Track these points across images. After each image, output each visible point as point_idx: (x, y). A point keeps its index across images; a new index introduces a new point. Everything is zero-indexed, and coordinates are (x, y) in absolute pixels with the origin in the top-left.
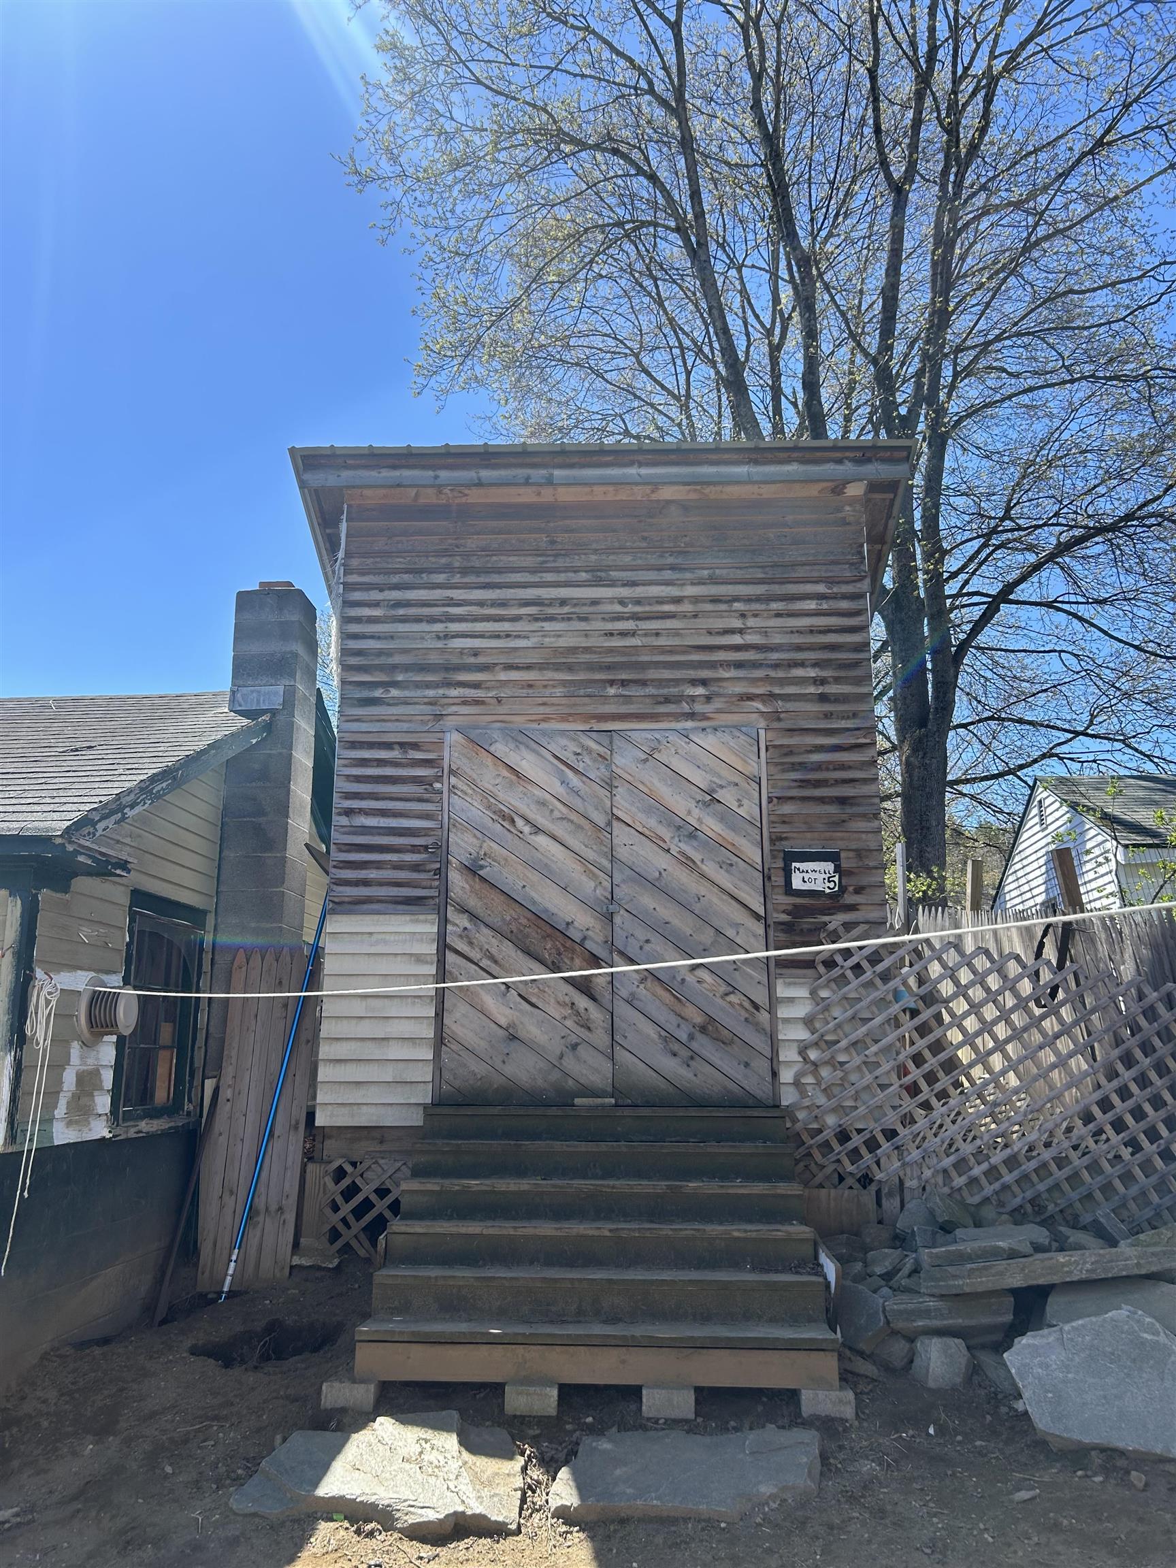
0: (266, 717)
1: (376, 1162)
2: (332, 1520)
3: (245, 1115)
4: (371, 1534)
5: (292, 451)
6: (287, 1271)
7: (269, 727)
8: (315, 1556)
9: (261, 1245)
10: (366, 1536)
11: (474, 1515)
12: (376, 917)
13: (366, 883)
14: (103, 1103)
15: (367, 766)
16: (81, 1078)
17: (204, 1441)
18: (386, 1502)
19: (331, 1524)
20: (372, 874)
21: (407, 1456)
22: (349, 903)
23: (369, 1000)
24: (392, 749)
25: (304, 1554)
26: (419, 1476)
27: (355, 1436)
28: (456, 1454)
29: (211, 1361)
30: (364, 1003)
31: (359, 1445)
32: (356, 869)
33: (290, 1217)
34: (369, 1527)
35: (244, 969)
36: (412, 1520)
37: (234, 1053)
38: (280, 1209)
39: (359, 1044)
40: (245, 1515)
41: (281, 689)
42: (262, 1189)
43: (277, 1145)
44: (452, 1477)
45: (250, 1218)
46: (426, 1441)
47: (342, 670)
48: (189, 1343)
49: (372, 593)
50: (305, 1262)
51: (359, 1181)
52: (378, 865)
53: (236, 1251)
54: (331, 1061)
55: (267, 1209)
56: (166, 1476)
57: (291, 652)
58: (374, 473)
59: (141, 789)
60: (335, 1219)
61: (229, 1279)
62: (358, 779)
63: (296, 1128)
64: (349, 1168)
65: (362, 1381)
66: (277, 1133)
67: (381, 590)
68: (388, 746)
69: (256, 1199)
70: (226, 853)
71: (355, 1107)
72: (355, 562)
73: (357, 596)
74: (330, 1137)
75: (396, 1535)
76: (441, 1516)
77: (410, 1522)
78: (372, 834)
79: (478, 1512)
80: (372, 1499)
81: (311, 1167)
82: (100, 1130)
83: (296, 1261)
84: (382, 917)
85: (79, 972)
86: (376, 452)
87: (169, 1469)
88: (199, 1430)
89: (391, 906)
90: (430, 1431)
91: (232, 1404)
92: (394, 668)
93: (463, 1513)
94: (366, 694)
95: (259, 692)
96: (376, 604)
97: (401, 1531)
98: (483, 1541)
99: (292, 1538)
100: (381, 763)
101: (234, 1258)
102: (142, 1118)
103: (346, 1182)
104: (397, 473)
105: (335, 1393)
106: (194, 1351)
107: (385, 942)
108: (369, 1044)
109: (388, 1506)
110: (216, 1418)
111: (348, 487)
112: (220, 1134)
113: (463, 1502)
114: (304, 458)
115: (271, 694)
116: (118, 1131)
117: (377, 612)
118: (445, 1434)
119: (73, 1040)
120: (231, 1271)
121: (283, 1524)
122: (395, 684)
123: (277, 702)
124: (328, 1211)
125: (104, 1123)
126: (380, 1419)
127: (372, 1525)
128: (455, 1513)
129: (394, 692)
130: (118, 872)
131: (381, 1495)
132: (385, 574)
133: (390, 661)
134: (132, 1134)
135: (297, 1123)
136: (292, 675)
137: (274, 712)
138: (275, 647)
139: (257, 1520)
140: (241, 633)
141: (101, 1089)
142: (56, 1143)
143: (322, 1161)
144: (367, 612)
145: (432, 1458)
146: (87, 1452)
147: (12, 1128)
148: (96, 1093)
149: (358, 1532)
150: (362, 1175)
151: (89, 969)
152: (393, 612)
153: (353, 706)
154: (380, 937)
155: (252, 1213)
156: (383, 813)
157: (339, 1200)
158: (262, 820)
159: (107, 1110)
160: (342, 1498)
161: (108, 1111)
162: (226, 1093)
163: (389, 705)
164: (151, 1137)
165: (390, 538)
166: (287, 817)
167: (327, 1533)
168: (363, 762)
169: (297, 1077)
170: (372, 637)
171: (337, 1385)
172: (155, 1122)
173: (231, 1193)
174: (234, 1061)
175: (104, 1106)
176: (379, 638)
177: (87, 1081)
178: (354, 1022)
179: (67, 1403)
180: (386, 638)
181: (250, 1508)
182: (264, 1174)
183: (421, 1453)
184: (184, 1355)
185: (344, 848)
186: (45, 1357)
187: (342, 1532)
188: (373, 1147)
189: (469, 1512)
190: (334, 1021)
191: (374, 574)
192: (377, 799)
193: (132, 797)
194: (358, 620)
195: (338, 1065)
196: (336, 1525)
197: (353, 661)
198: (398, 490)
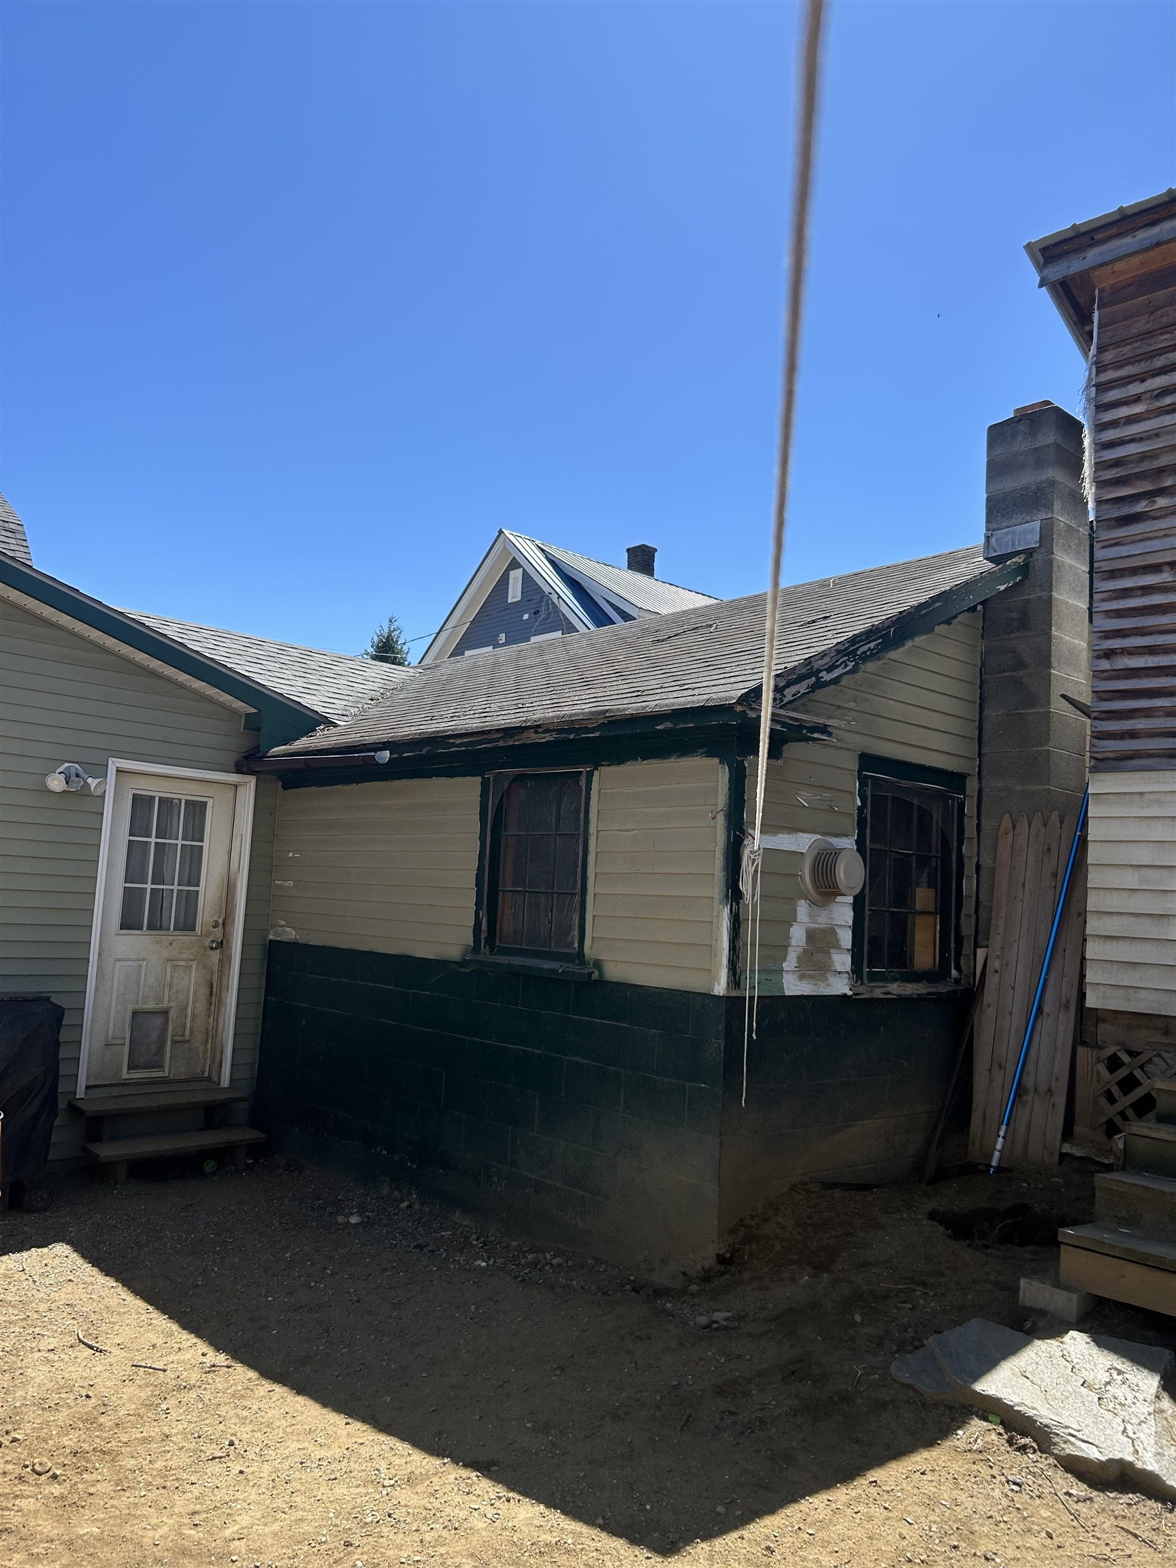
0: (1019, 560)
1: (1159, 1055)
2: (986, 1419)
3: (1013, 988)
4: (1023, 1449)
5: (1029, 247)
6: (1056, 1158)
7: (1025, 569)
8: (956, 1448)
9: (1029, 1126)
10: (1018, 1449)
11: (1144, 1471)
12: (1147, 774)
13: (1133, 735)
14: (843, 961)
15: (1131, 597)
16: (811, 936)
17: (904, 1302)
18: (1045, 1421)
19: (985, 1424)
20: (1140, 724)
21: (1090, 1380)
22: (1115, 759)
23: (1144, 871)
24: (1161, 571)
25: (947, 1444)
26: (1096, 1407)
27: (1038, 1343)
28: (1150, 1397)
29: (941, 1229)
30: (1137, 874)
31: (1040, 1353)
32: (1120, 719)
33: (1061, 1100)
34: (1023, 1441)
35: (1010, 835)
36: (1069, 1450)
37: (1001, 923)
38: (1049, 1090)
39: (1132, 919)
40: (902, 1385)
41: (1037, 524)
42: (1030, 1067)
43: (1045, 1025)
44: (1135, 1421)
45: (1018, 1095)
46: (1120, 1372)
47: (1097, 488)
48: (930, 1206)
49: (1130, 387)
50: (1077, 1152)
51: (1138, 1074)
52: (1148, 713)
53: (1004, 1127)
54: (1100, 937)
55: (1036, 1089)
56: (854, 1324)
57: (1048, 481)
58: (1127, 240)
59: (838, 652)
60: (1111, 1111)
61: (997, 1154)
62: (1119, 614)
63: (1067, 1007)
64: (1125, 1058)
65: (1068, 1288)
66: (1047, 1009)
67: (1143, 381)
68: (1156, 568)
69: (1025, 1077)
70: (987, 712)
71: (1131, 991)
72: (1109, 356)
73: (1113, 395)
74: (1104, 1021)
75: (1051, 1461)
76: (1104, 1459)
77: (1068, 1451)
78: (1139, 677)
79: (1149, 1468)
80: (1031, 1413)
81: (1081, 1050)
82: (840, 986)
83: (1067, 1148)
84: (1154, 775)
85: (801, 834)
86: (1129, 212)
87: (858, 1318)
88: (901, 1291)
89: (1165, 761)
90: (1129, 1364)
91: (943, 1275)
92: (1161, 472)
93: (1131, 1464)
94: (1126, 510)
95: (1013, 533)
96: (1137, 399)
97: (1057, 1457)
98: (1151, 1503)
99: (940, 1422)
100: (1147, 590)
101: (1002, 1133)
102: (894, 980)
103: (1122, 1073)
104: (1156, 230)
105: (1033, 1291)
106: (933, 1216)
107: (1159, 803)
108: (1146, 921)
109: (1046, 1426)
110: (923, 1284)
111: (1094, 268)
112: (989, 1005)
113: (1137, 1452)
114: (1044, 250)
115: (1025, 533)
116: (860, 990)
117: (1138, 409)
118: (1146, 1372)
119: (799, 898)
120: (999, 1147)
121: (936, 1405)
122: (1162, 492)
123: (1033, 541)
124: (1103, 1102)
125: (846, 981)
126: (1072, 1333)
127: (1027, 1440)
128: (1121, 1461)
129: (1162, 502)
130: (816, 735)
131: (1043, 1413)
132: (1147, 359)
133: (1156, 464)
134: (878, 993)
135: (1068, 1002)
136: (1049, 506)
137: (1029, 553)
138: (1027, 479)
139: (911, 1393)
140: (995, 470)
141: (838, 947)
142: (787, 993)
143: (1096, 1046)
144: (1125, 411)
145: (1120, 1394)
146: (802, 1282)
147: (734, 974)
148: (832, 951)
149: (1010, 1442)
150: (1142, 1067)
151: (813, 832)
152: (1158, 404)
153: (1110, 528)
154: (1152, 797)
155: (1021, 1091)
156: (1152, 650)
157: (1115, 1091)
158: (1021, 673)
159: (848, 967)
160: (999, 1400)
161: (848, 969)
162: (995, 964)
163: (1155, 518)
164: (902, 999)
165: (1152, 313)
166: (1050, 666)
167: (976, 1431)
168: (1126, 593)
169: (1068, 953)
170: (1132, 441)
171: (1036, 1284)
172: (910, 986)
173: (1000, 1066)
174: (1001, 930)
175: (844, 963)
176: (1141, 439)
177: (820, 941)
178: (1125, 894)
179: (799, 1233)
180: (1149, 438)
181: (906, 1377)
182: (1033, 1052)
183: (1108, 1383)
184: (920, 1217)
185: (1105, 696)
186: (793, 1188)
187: (994, 1437)
188: (1158, 1038)
189: (1139, 1465)
190: (1102, 892)
191: (1133, 363)
192: (1143, 635)
193: (827, 659)
194: (1114, 424)
195: (1108, 942)
196: (991, 1426)
197: (1110, 474)
198: (1158, 251)
